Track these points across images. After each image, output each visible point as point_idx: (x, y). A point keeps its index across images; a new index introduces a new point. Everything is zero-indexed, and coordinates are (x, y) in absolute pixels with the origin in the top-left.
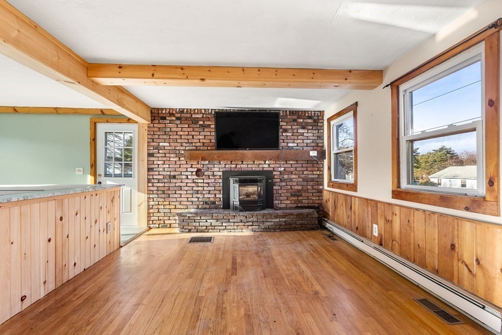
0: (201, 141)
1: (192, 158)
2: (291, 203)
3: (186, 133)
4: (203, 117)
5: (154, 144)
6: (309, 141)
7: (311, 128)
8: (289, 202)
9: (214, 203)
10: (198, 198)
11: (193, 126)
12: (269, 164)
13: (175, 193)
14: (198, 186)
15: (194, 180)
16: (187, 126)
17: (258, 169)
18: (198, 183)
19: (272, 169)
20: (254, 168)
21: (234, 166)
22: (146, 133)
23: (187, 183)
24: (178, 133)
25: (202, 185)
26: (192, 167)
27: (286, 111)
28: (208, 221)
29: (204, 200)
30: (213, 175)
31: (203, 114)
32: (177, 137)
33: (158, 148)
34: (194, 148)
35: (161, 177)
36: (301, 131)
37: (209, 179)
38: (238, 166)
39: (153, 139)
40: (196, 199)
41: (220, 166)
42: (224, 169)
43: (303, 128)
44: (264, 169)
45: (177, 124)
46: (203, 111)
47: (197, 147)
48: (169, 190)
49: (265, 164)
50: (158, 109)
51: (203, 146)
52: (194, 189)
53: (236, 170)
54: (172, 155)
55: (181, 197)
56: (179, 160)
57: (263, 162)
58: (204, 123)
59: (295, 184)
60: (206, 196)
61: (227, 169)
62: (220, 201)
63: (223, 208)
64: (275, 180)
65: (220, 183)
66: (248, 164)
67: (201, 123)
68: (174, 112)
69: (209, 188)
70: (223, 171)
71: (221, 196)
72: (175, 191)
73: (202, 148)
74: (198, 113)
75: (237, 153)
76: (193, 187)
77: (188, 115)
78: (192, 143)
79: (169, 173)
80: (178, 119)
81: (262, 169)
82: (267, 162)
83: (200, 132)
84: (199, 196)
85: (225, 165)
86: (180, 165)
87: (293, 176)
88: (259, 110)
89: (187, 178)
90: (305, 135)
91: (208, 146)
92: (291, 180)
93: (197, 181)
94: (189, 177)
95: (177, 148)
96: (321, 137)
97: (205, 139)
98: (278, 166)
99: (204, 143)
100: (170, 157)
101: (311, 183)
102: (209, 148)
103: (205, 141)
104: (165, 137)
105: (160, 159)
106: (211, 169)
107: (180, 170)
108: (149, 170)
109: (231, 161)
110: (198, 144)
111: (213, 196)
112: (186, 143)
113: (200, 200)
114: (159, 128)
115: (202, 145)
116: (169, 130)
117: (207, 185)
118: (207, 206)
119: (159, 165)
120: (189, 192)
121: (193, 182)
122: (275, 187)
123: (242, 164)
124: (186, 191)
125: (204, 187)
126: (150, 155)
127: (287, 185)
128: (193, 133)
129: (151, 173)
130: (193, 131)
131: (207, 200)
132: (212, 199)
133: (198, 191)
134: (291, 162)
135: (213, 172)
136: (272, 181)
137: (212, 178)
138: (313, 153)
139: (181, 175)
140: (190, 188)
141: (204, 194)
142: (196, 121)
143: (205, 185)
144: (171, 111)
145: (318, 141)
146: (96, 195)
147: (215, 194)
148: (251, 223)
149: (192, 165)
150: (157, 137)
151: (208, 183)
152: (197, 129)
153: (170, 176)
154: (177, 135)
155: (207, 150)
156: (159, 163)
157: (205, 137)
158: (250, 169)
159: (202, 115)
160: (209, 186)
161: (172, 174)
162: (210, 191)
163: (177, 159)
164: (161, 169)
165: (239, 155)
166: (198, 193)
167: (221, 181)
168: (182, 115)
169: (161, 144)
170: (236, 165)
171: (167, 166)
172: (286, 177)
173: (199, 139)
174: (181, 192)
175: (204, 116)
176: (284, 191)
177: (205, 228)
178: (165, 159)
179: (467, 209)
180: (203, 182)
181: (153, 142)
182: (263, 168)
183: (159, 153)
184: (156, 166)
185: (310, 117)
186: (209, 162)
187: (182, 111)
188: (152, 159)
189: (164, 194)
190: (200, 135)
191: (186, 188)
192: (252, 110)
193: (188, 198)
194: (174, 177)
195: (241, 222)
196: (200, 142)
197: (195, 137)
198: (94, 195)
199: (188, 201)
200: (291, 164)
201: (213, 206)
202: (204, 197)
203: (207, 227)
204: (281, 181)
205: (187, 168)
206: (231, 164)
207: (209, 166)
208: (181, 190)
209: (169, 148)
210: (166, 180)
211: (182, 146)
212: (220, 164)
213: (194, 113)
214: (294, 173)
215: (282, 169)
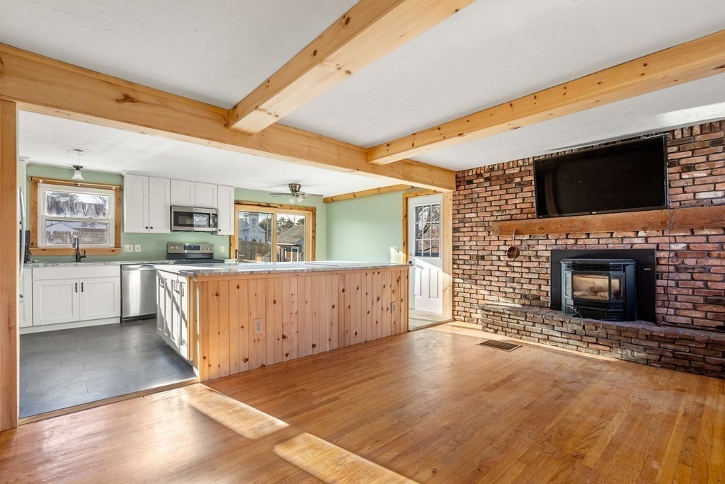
0: (518, 206)
1: (503, 231)
2: (706, 318)
3: (498, 198)
4: (520, 171)
5: (460, 216)
8: (699, 314)
9: (538, 298)
10: (514, 289)
11: (507, 186)
12: (646, 238)
13: (484, 279)
14: (514, 272)
15: (509, 263)
16: (498, 187)
17: (620, 247)
18: (514, 267)
19: (654, 247)
20: (613, 245)
21: (572, 242)
22: (451, 203)
23: (499, 266)
24: (488, 199)
25: (519, 270)
26: (505, 244)
27: (691, 128)
28: (521, 322)
29: (522, 291)
30: (537, 256)
31: (521, 166)
32: (486, 204)
33: (463, 221)
34: (508, 217)
35: (467, 257)
37: (531, 261)
38: (581, 242)
39: (458, 210)
40: (511, 290)
41: (547, 242)
42: (555, 247)
44: (635, 247)
45: (486, 187)
46: (521, 163)
47: (512, 215)
48: (476, 274)
49: (637, 236)
50: (464, 172)
51: (522, 213)
52: (508, 275)
53: (575, 248)
54: (480, 229)
55: (491, 285)
56: (489, 235)
57: (632, 234)
58: (522, 179)
59: (718, 277)
60: (524, 286)
61: (560, 246)
62: (547, 295)
63: (551, 308)
64: (659, 268)
65: (547, 268)
66: (599, 239)
67: (518, 180)
68: (482, 172)
69: (530, 276)
70: (552, 251)
71: (548, 289)
72: (484, 276)
73: (519, 217)
74: (513, 167)
75: (573, 220)
76: (507, 272)
77: (500, 173)
78: (505, 210)
79: (476, 253)
80: (487, 179)
81: (628, 247)
82: (641, 233)
83: (516, 194)
84: (515, 285)
85: (556, 240)
86: (490, 241)
87: (713, 262)
88: (623, 141)
89: (499, 260)
91: (528, 214)
92: (706, 270)
93: (512, 264)
94: (502, 258)
95: (487, 219)
97: (523, 202)
98: (668, 240)
99: (522, 209)
100: (477, 232)
102: (530, 216)
103: (523, 206)
104: (471, 206)
105: (466, 234)
106: (533, 247)
107: (490, 248)
108: (455, 248)
109: (567, 235)
110: (514, 212)
111: (536, 287)
112: (498, 211)
113: (516, 291)
114: (465, 195)
115: (519, 211)
116: (476, 196)
117: (527, 271)
118: (528, 302)
119: (464, 242)
120: (501, 279)
121: (507, 266)
122: (659, 282)
123: (586, 238)
124: (498, 277)
125: (522, 273)
126: (455, 230)
127: (693, 279)
128: (507, 197)
129: (457, 252)
130: (507, 193)
131: (527, 293)
132: (534, 293)
133: (514, 278)
134: (706, 232)
135: (537, 251)
136: (653, 269)
137: (534, 260)
139: (491, 255)
140: (503, 274)
141: (522, 284)
142: (509, 179)
143: (524, 270)
144: (479, 172)
146: (379, 273)
147: (540, 285)
148: (594, 340)
149: (506, 241)
150: (462, 206)
151: (529, 268)
152: (511, 191)
153: (477, 256)
154: (486, 201)
155: (527, 218)
156: (465, 239)
157: (524, 200)
158: (605, 247)
159: (519, 168)
160: (530, 272)
161: (481, 253)
162: (530, 279)
163: (485, 234)
164: (467, 248)
165: (576, 223)
166: (513, 282)
167: (548, 265)
168: (493, 174)
169: (467, 216)
170: (577, 240)
171: (475, 243)
172: (690, 262)
173: (516, 204)
174: (490, 278)
175: (523, 169)
176: (685, 291)
177: (516, 331)
178: (471, 234)
180: (521, 267)
181: (459, 213)
182: (632, 244)
183: (465, 227)
184: (462, 243)
186: (530, 236)
187: (492, 169)
188: (457, 234)
189: (471, 279)
190: (516, 198)
191: (498, 274)
192: (607, 144)
193: (500, 287)
194: (483, 258)
195: (575, 334)
196: (516, 208)
197: (509, 202)
198: (376, 273)
199: (500, 291)
200: (707, 236)
201: (535, 302)
202: (522, 288)
203: (518, 330)
204: (677, 270)
205: (499, 246)
206: (567, 238)
207: (530, 242)
208: (491, 275)
209: (477, 220)
210: (473, 262)
211: (492, 215)
212: (548, 238)
213: (508, 168)
214: (715, 254)
215: (680, 247)
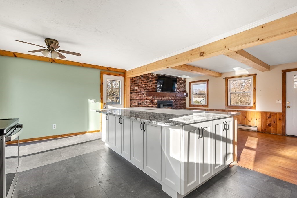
1: (149, 95)
3: (145, 83)
5: (132, 88)
6: (182, 90)
7: (183, 84)
11: (147, 80)
16: (145, 80)
19: (172, 100)
20: (167, 100)
22: (129, 82)
24: (142, 83)
32: (141, 85)
33: (134, 90)
34: (148, 90)
35: (135, 104)
36: (180, 85)
38: (162, 99)
39: (132, 85)
41: (156, 99)
43: (181, 85)
45: (141, 79)
54: (140, 94)
56: (142, 96)
59: (178, 106)
61: (159, 100)
66: (165, 98)
67: (150, 79)
70: (157, 101)
73: (151, 91)
74: (149, 75)
77: (145, 75)
78: (147, 88)
81: (169, 100)
82: (171, 97)
83: (150, 83)
85: (158, 98)
86: (142, 98)
87: (178, 103)
89: (145, 104)
90: (181, 87)
94: (146, 104)
95: (142, 90)
96: (185, 88)
98: (174, 99)
99: (151, 88)
100: (138, 94)
101: (183, 106)
102: (153, 91)
104: (137, 85)
105: (135, 95)
107: (142, 100)
108: (131, 100)
112: (145, 88)
114: (134, 80)
116: (138, 81)
126: (131, 93)
128: (147, 84)
129: (131, 102)
135: (154, 101)
137: (154, 104)
138: (185, 94)
139: (143, 103)
142: (148, 78)
145: (185, 90)
149: (147, 98)
150: (133, 84)
153: (139, 103)
155: (153, 92)
156: (134, 97)
157: (152, 86)
159: (151, 76)
161: (139, 102)
164: (135, 100)
167: (157, 105)
169: (135, 88)
171: (137, 99)
172: (176, 103)
178: (136, 95)
179: (249, 109)
181: (132, 87)
183: (134, 92)
184: (133, 98)
185: (183, 81)
186: (152, 97)
188: (132, 95)
190: (150, 85)
194: (140, 104)
197: (148, 86)
204: (175, 105)
205: (145, 100)
206: (160, 98)
209: (138, 90)
210: (137, 105)
214: (178, 101)
215: (175, 100)
